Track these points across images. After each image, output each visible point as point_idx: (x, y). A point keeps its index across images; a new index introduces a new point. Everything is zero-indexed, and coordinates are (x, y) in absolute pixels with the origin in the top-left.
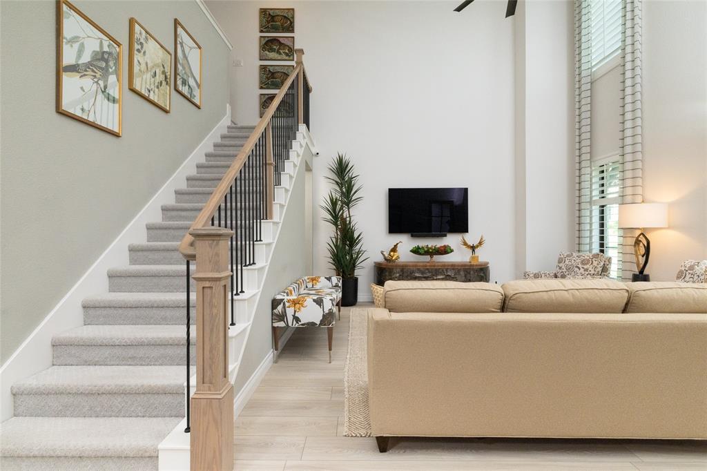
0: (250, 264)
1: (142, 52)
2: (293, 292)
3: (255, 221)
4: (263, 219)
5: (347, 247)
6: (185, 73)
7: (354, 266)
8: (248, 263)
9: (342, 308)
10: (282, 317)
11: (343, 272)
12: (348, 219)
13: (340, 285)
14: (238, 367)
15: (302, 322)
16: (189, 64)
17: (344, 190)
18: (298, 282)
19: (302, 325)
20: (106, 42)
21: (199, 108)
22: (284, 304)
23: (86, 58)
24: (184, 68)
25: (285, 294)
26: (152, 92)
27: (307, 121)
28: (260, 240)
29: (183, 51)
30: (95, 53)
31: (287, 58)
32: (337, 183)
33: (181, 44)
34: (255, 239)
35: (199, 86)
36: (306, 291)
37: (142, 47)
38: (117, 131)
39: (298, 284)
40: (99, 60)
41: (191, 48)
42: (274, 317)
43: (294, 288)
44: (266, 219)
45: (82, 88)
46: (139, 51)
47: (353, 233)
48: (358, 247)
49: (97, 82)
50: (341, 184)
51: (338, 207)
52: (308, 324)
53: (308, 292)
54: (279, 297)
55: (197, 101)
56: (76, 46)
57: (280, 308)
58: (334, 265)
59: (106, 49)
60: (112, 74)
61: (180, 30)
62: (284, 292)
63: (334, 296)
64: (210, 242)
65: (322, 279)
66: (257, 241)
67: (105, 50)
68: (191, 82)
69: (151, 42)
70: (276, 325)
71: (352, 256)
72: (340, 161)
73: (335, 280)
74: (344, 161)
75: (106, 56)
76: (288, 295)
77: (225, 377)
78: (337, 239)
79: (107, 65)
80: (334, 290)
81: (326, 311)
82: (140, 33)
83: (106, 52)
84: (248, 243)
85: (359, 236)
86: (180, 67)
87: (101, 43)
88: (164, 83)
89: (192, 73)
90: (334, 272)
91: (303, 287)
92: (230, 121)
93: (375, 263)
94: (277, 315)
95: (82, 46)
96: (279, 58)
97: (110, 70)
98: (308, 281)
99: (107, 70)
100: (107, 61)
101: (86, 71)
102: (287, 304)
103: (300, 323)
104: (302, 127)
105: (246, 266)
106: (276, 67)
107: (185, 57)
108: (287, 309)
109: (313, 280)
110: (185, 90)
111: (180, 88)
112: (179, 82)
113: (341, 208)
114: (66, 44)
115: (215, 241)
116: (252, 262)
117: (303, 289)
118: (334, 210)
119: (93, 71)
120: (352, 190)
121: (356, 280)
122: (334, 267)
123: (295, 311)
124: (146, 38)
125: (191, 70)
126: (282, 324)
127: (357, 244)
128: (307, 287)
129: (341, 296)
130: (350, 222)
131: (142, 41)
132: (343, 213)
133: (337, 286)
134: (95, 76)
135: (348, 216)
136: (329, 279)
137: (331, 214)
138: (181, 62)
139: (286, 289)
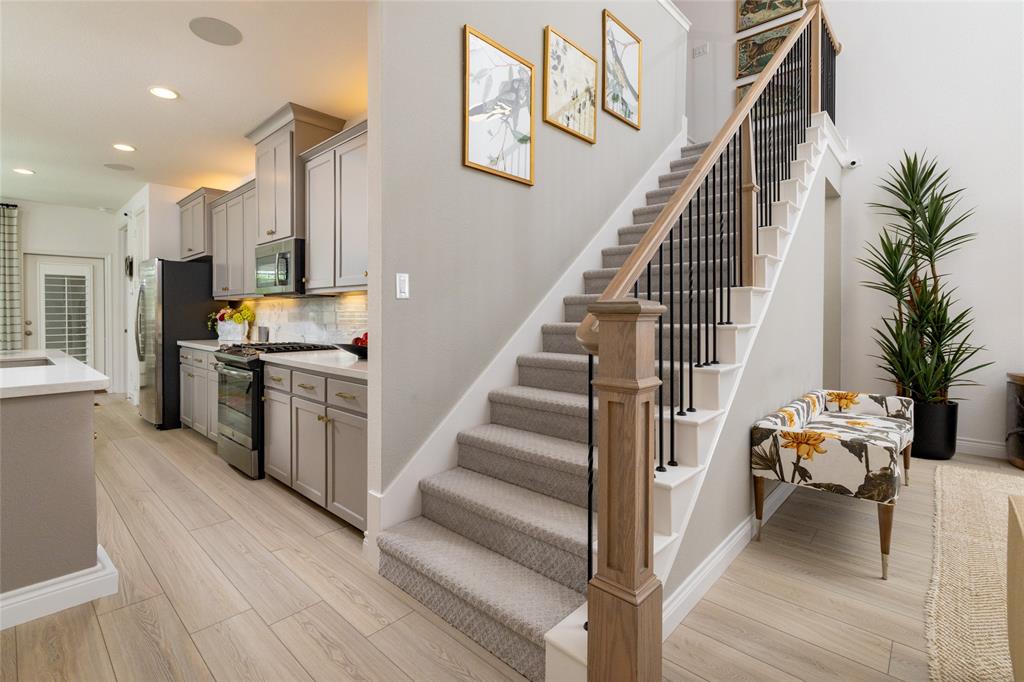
0: (707, 364)
1: (560, 67)
2: (796, 417)
3: (718, 289)
4: (735, 286)
5: (926, 339)
6: (618, 83)
7: (946, 379)
8: (703, 361)
9: (913, 461)
10: (772, 462)
11: (916, 387)
12: (930, 282)
13: (910, 413)
14: (679, 541)
15: (815, 480)
16: (623, 69)
17: (921, 224)
18: (807, 400)
19: (815, 485)
20: (517, 66)
21: (638, 129)
22: (775, 438)
23: (494, 93)
24: (615, 76)
25: (778, 421)
26: (571, 119)
27: (829, 105)
28: (728, 322)
29: (615, 52)
30: (505, 84)
31: (789, 9)
32: (902, 213)
33: (612, 44)
34: (718, 320)
35: (637, 97)
36: (824, 418)
37: (559, 63)
38: (528, 178)
39: (808, 404)
40: (508, 92)
41: (626, 46)
42: (754, 459)
43: (797, 411)
44: (741, 285)
45: (490, 132)
46: (555, 68)
47: (943, 309)
48: (958, 339)
49: (506, 121)
50: (913, 212)
51: (904, 260)
52: (829, 487)
53: (830, 420)
54: (765, 425)
55: (634, 120)
56: (483, 81)
57: (767, 444)
58: (893, 372)
59: (516, 76)
60: (523, 106)
61: (609, 23)
62: (777, 417)
63: (895, 437)
64: (621, 324)
65: (863, 398)
66: (721, 323)
67: (515, 78)
68: (627, 95)
69: (572, 51)
70: (758, 473)
71: (941, 358)
72: (911, 169)
73: (894, 402)
74: (920, 167)
75: (516, 86)
76: (784, 424)
77: (646, 565)
78: (899, 323)
79: (517, 96)
80: (892, 425)
81: (876, 470)
82: (557, 44)
83: (517, 80)
84: (703, 326)
85: (962, 316)
86: (609, 76)
87: (511, 69)
88: (588, 103)
89: (627, 81)
90: (893, 388)
91: (819, 408)
92: (686, 141)
93: (1009, 375)
94: (761, 457)
95: (490, 79)
96: (773, 16)
97: (521, 102)
98: (829, 398)
99: (518, 102)
100: (516, 91)
101: (494, 109)
102: (782, 441)
103: (810, 482)
104: (820, 118)
105: (698, 365)
106: (767, 34)
107: (618, 60)
108: (781, 450)
109: (840, 398)
110: (616, 108)
111: (610, 105)
112: (608, 99)
113: (913, 260)
114: (473, 81)
115: (629, 323)
116: (711, 359)
117: (818, 411)
118: (894, 267)
119: (502, 108)
120: (941, 221)
121: (952, 409)
122: (894, 377)
123: (799, 457)
124: (565, 48)
125: (625, 77)
126: (770, 475)
127: (955, 333)
128: (826, 409)
129: (912, 440)
130: (935, 289)
131: (559, 53)
132: (916, 271)
133: (899, 415)
134: (504, 114)
135: (930, 275)
136: (880, 401)
137: (886, 274)
138: (611, 69)
139: (781, 410)
